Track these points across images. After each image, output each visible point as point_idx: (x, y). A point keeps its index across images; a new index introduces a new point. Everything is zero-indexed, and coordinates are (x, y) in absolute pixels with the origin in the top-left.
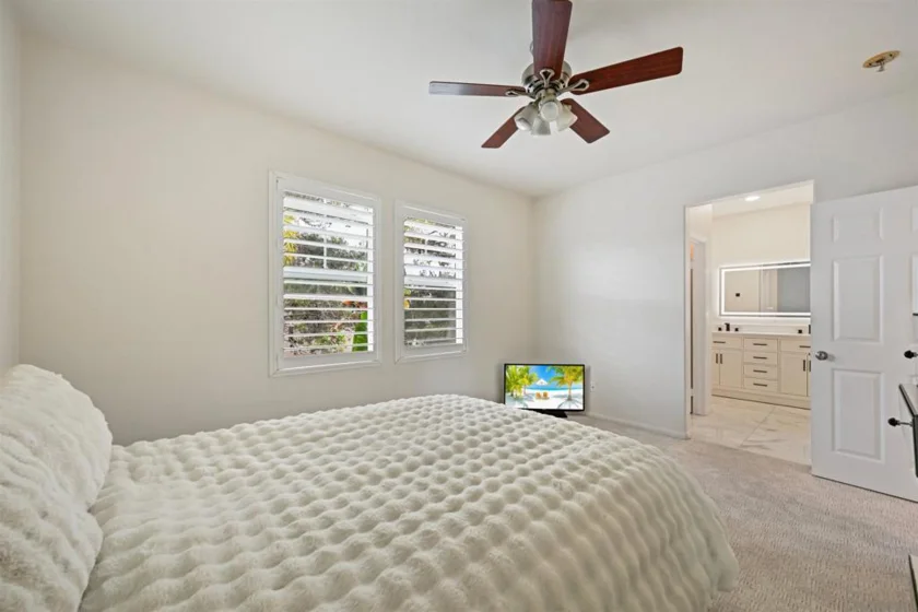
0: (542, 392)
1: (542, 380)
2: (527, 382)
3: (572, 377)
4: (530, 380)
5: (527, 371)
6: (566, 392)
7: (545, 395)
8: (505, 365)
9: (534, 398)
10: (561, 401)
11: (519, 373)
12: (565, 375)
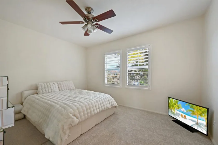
0: (183, 115)
1: (183, 109)
2: (177, 107)
3: (199, 113)
4: (178, 107)
5: (177, 102)
6: (196, 120)
7: (185, 117)
8: (168, 97)
9: (180, 116)
10: (193, 123)
11: (174, 102)
12: (195, 110)
